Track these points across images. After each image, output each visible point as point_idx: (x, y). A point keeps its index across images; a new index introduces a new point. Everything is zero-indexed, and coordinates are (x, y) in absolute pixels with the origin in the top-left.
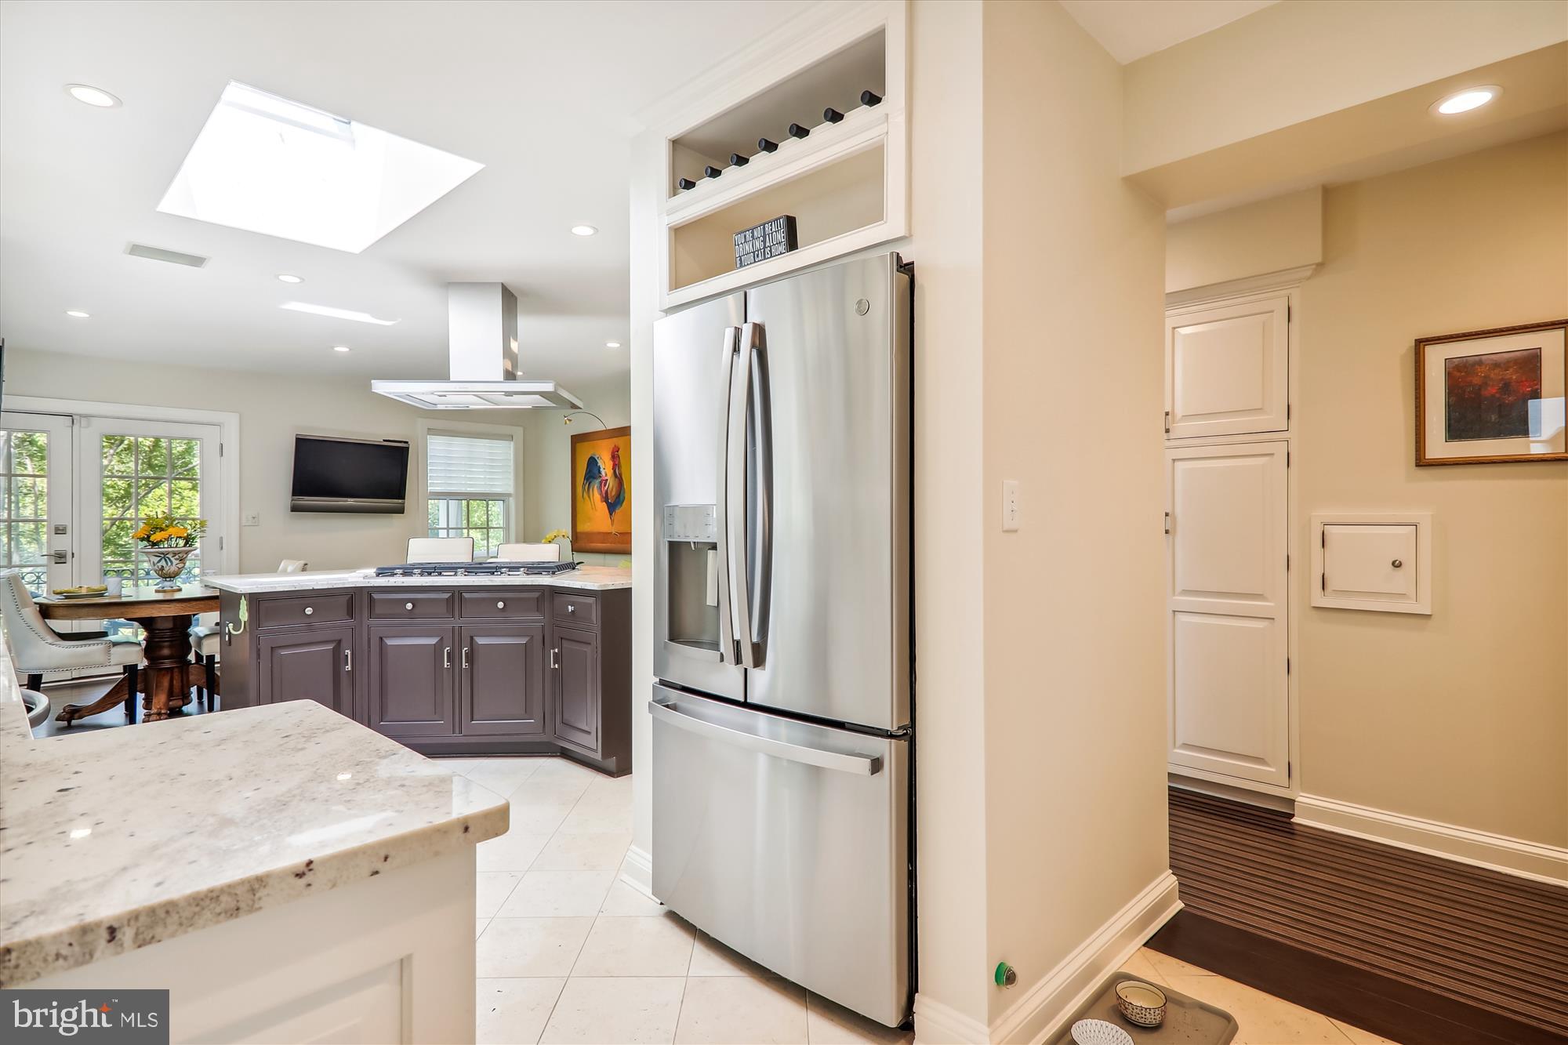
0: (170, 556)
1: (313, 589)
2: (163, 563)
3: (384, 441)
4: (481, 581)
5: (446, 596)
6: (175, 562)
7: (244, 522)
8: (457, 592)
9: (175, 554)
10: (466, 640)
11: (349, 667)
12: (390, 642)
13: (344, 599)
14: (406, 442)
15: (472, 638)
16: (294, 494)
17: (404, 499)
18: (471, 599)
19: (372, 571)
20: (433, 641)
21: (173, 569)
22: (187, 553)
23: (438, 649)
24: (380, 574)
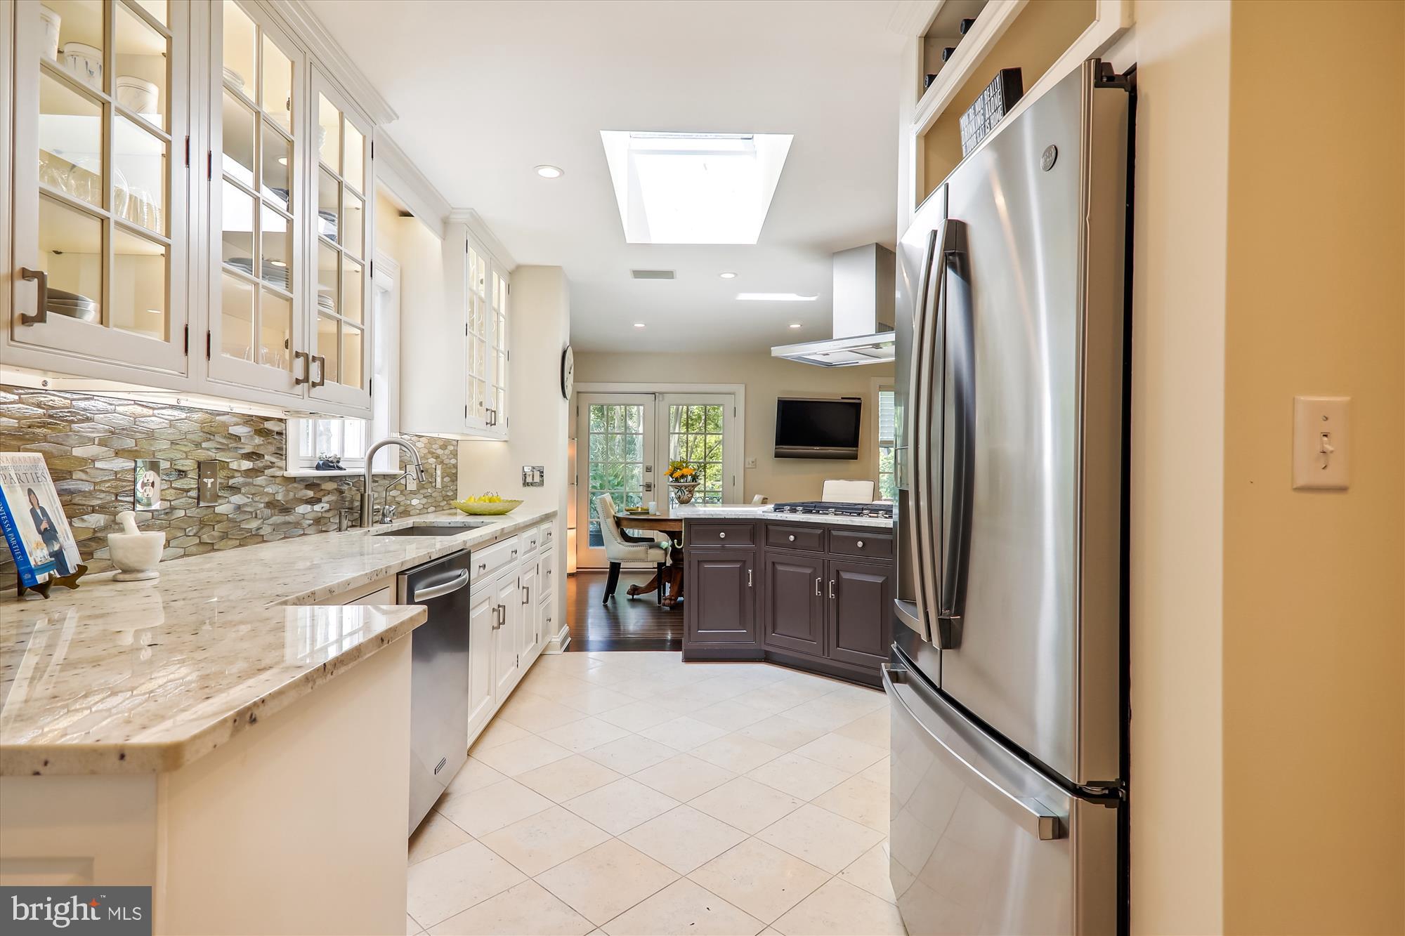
0: (683, 488)
1: (725, 518)
2: (680, 493)
3: (842, 398)
4: (844, 521)
5: (819, 531)
6: (686, 493)
7: (747, 466)
8: (827, 528)
9: (686, 487)
10: (833, 573)
11: (750, 584)
12: (780, 568)
13: (750, 527)
14: (859, 399)
15: (838, 572)
16: (777, 443)
17: (857, 446)
18: (838, 537)
19: (770, 507)
20: (808, 571)
21: (686, 497)
22: (694, 486)
23: (812, 578)
24: (776, 509)
